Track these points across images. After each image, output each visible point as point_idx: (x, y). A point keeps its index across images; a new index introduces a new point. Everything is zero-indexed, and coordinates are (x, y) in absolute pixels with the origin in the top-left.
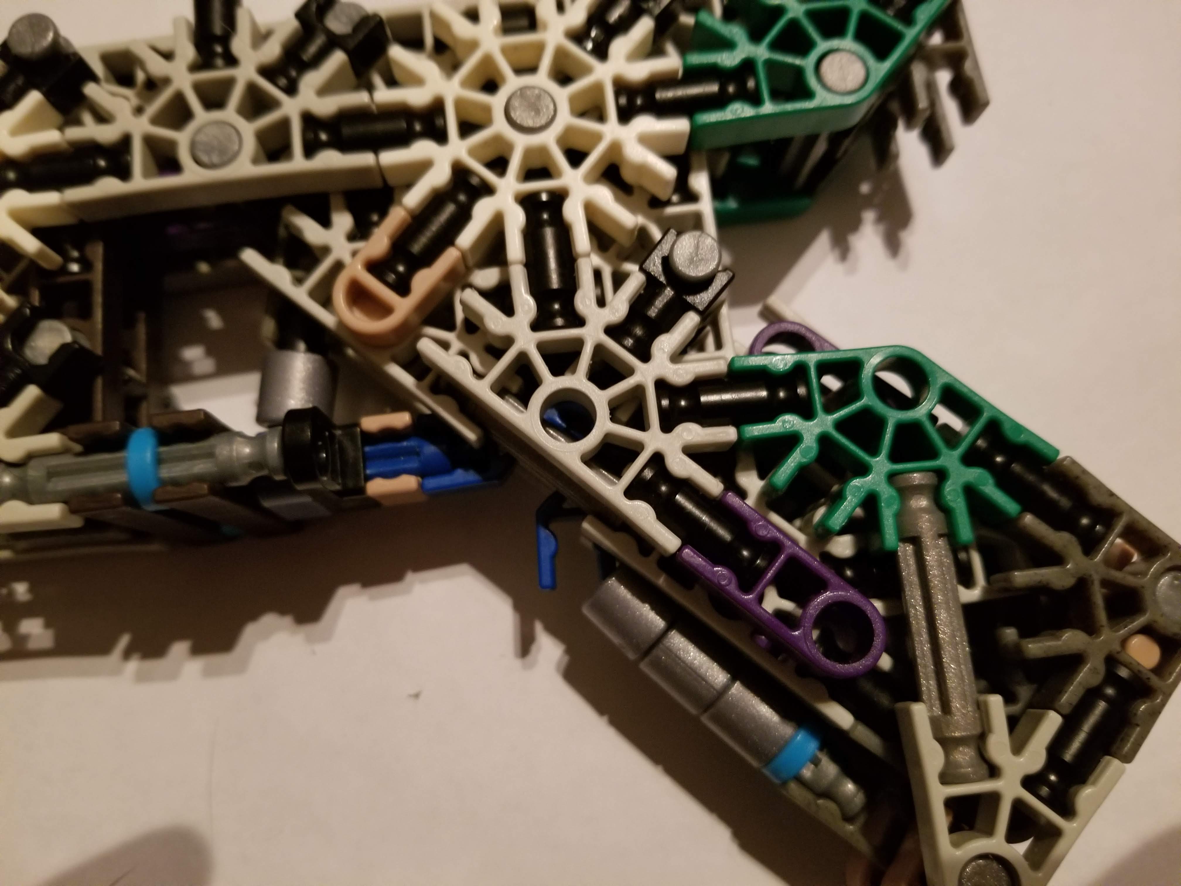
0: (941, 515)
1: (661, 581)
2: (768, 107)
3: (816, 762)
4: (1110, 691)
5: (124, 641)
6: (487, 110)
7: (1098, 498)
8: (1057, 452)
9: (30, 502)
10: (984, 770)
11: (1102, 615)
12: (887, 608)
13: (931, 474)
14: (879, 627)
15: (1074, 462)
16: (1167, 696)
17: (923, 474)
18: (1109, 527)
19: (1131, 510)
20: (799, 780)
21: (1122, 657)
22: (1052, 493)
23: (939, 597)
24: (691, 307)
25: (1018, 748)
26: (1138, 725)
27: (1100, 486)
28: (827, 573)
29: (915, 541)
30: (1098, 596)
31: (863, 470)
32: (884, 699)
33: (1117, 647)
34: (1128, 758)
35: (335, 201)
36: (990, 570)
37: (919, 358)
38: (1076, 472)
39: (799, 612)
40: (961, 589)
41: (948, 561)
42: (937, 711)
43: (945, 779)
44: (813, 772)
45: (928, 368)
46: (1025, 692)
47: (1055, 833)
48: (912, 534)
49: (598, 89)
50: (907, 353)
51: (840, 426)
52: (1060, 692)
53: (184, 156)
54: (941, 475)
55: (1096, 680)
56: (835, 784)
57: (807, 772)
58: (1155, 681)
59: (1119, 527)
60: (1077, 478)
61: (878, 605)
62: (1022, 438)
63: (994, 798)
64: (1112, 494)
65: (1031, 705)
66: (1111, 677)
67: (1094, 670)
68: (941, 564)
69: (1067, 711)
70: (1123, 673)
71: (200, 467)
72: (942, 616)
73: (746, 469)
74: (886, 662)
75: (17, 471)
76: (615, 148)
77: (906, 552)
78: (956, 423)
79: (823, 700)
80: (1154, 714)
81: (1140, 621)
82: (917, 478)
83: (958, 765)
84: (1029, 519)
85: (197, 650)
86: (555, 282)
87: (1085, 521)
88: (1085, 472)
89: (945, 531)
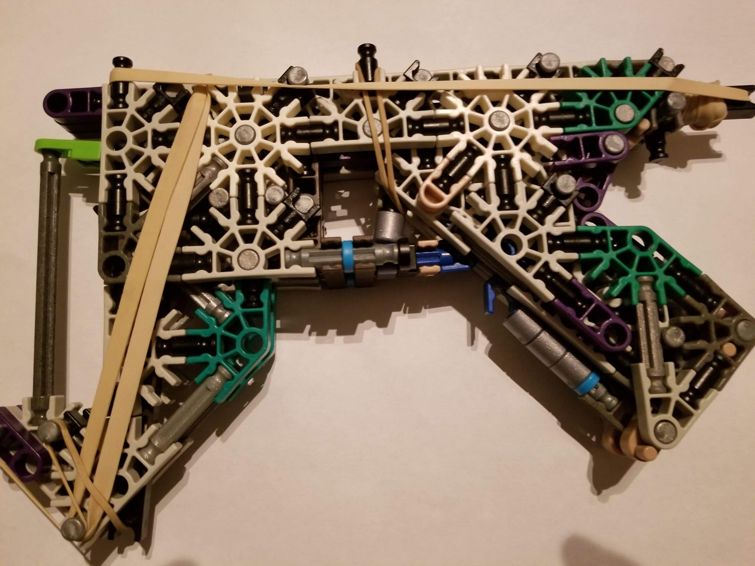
0: (654, 293)
1: (544, 313)
2: (594, 127)
3: (596, 387)
4: (715, 364)
5: (308, 327)
6: (481, 120)
7: (715, 291)
8: (701, 272)
9: (302, 266)
10: (665, 390)
11: (714, 336)
12: (632, 327)
13: (652, 277)
14: (629, 334)
15: (707, 277)
16: (737, 367)
17: (649, 277)
18: (719, 302)
19: (728, 297)
20: (589, 393)
21: (721, 352)
22: (698, 288)
23: (651, 324)
24: (561, 205)
25: (678, 382)
26: (724, 377)
27: (717, 287)
28: (610, 312)
29: (644, 303)
30: (713, 329)
31: (626, 274)
32: (627, 363)
33: (718, 348)
34: (720, 389)
35: (414, 152)
36: (671, 316)
37: (650, 232)
38: (707, 280)
39: (597, 327)
40: (660, 323)
41: (656, 311)
42: (648, 367)
43: (651, 391)
44: (596, 391)
45: (653, 236)
46: (682, 363)
47: (690, 415)
48: (643, 300)
49: (526, 113)
50: (645, 230)
51: (619, 256)
52: (696, 363)
53: (360, 131)
54: (655, 278)
55: (710, 359)
56: (604, 396)
57: (593, 391)
58: (732, 362)
59: (723, 303)
60: (708, 283)
61: (629, 326)
62: (688, 265)
63: (668, 400)
64: (721, 290)
65: (684, 369)
66: (715, 359)
67: (709, 356)
68: (653, 312)
69: (698, 370)
70: (720, 358)
71: (369, 257)
72: (653, 332)
73: (578, 271)
74: (629, 349)
75: (297, 254)
76: (533, 138)
77: (640, 307)
78: (661, 258)
79: (603, 361)
80: (731, 374)
81: (729, 339)
82: (645, 278)
83: (655, 387)
84: (688, 297)
85: (339, 334)
86: (506, 191)
87: (710, 300)
88: (711, 281)
89: (655, 299)
